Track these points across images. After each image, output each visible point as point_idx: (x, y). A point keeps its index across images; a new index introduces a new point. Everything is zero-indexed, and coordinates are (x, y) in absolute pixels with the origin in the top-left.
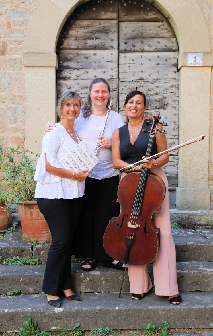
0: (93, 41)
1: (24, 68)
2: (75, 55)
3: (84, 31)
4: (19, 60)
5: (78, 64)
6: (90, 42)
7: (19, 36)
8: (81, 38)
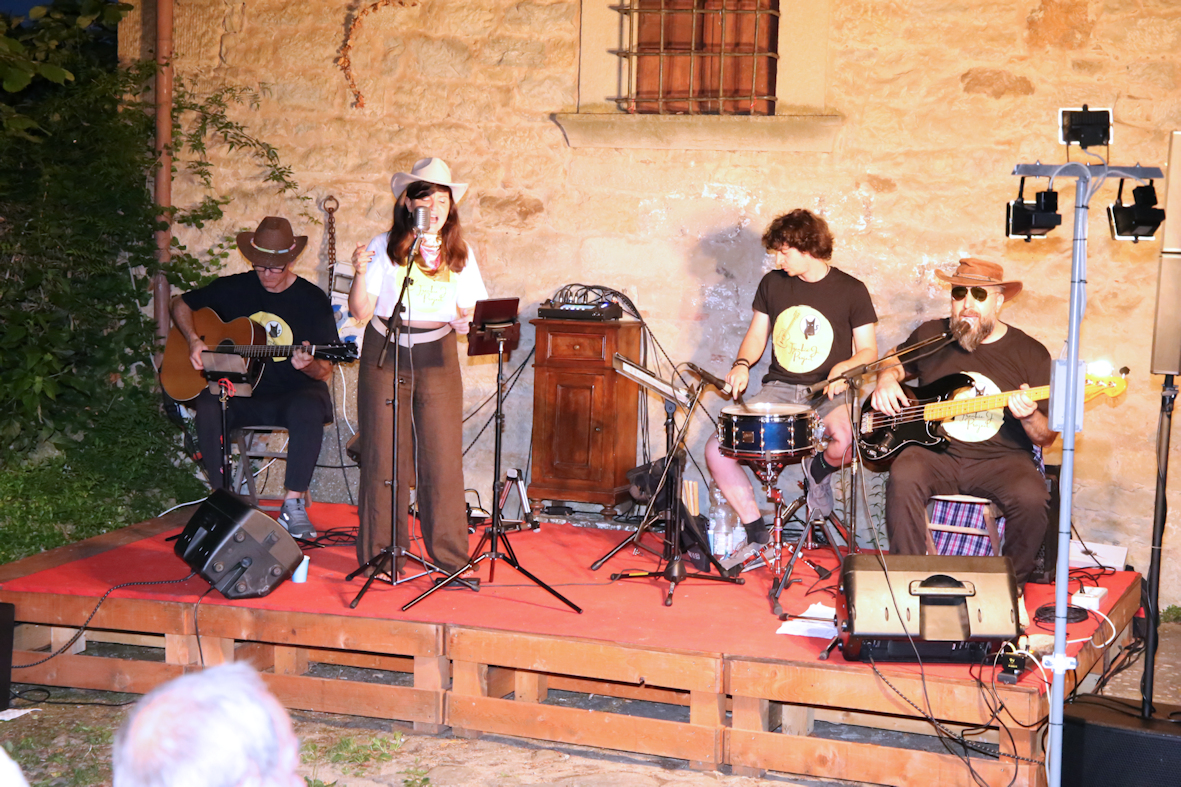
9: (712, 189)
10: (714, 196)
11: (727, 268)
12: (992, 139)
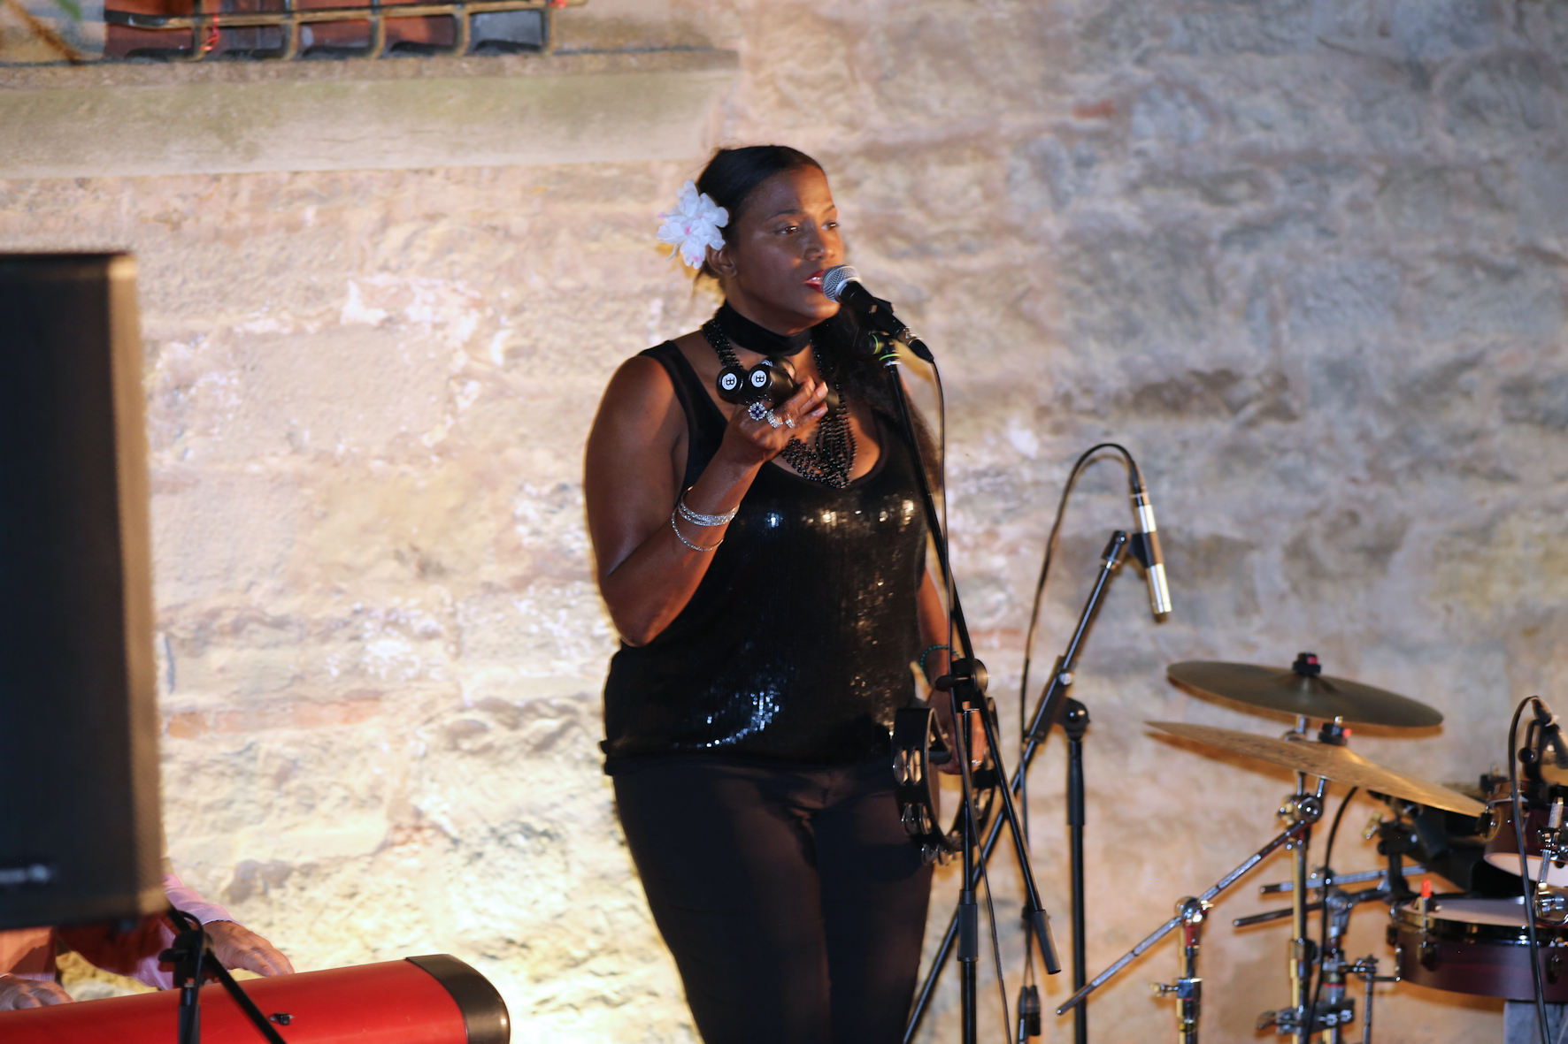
9: (371, 296)
10: (376, 315)
11: (423, 544)
12: (1069, 100)
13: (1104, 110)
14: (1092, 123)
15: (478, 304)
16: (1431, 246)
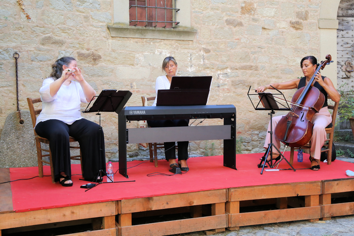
0: (352, 11)
1: (318, 29)
2: (342, 21)
3: (347, 4)
4: (316, 24)
5: (343, 27)
6: (350, 12)
7: (316, 7)
8: (345, 9)
10: (159, 53)
12: (234, 38)
13: (238, 39)
14: (236, 41)
15: (170, 53)
16: (273, 55)
